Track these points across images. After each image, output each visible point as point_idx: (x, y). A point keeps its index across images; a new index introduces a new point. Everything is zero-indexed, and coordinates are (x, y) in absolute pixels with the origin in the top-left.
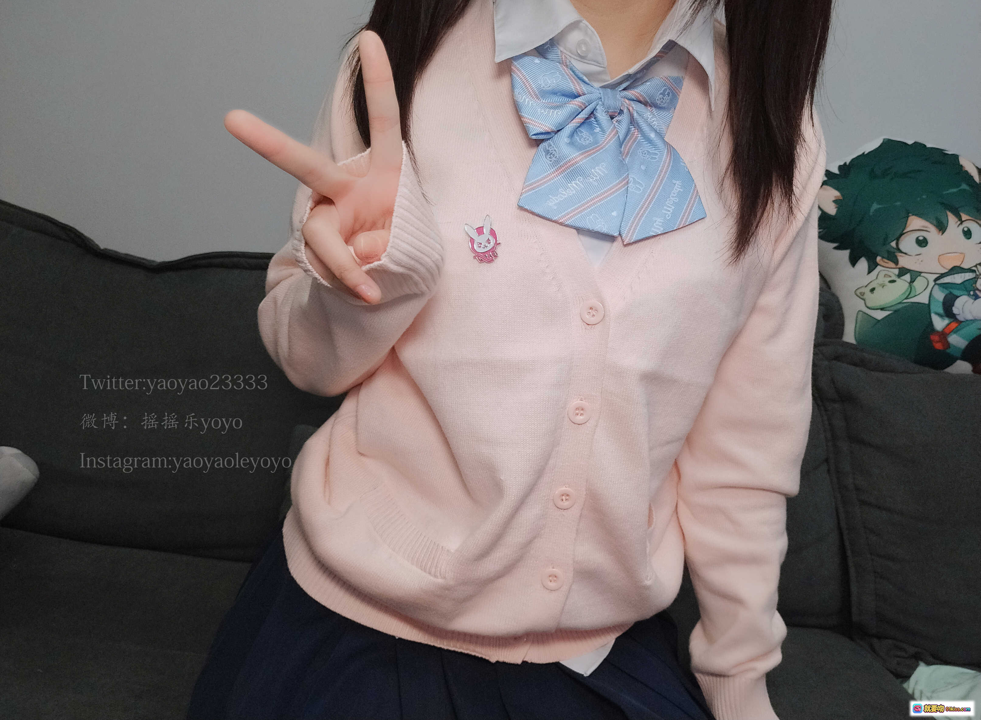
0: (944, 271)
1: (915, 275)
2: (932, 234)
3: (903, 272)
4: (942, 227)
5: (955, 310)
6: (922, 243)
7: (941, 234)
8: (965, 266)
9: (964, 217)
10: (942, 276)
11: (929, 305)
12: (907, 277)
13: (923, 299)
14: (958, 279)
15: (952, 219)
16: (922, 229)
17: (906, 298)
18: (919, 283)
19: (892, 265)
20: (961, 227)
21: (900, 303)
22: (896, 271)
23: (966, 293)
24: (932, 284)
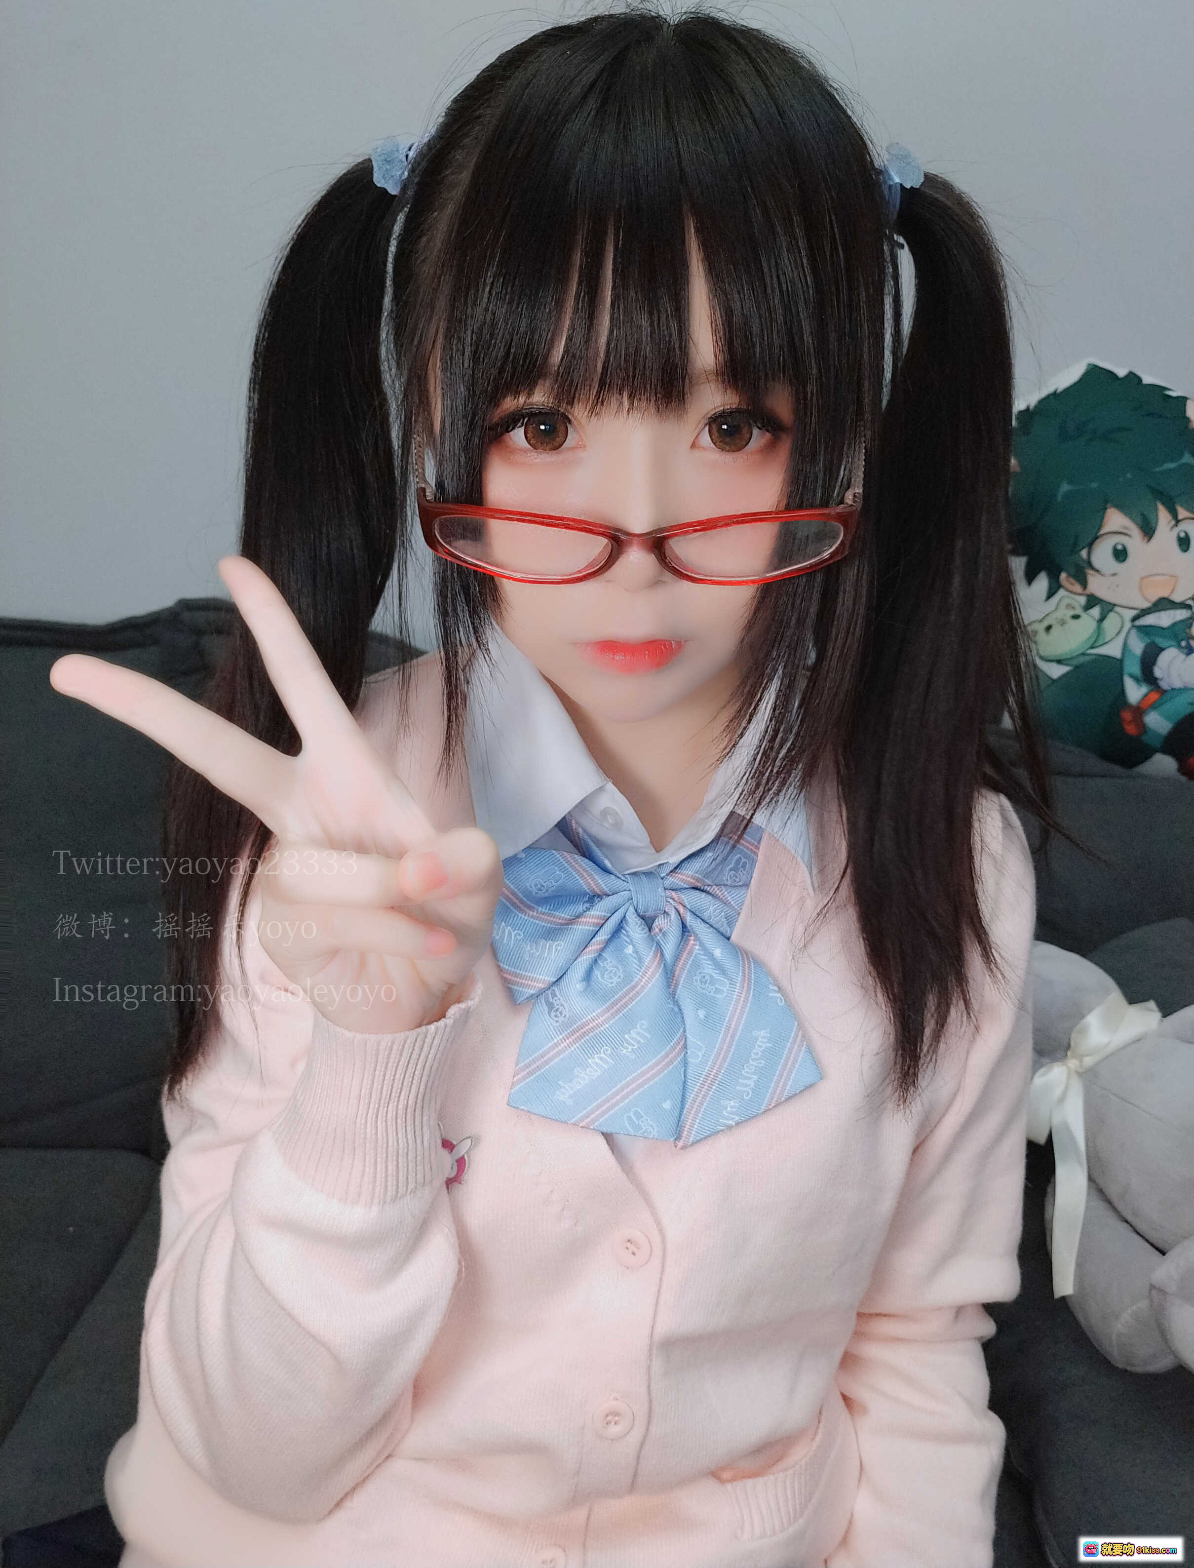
5: (1158, 672)
14: (1165, 619)
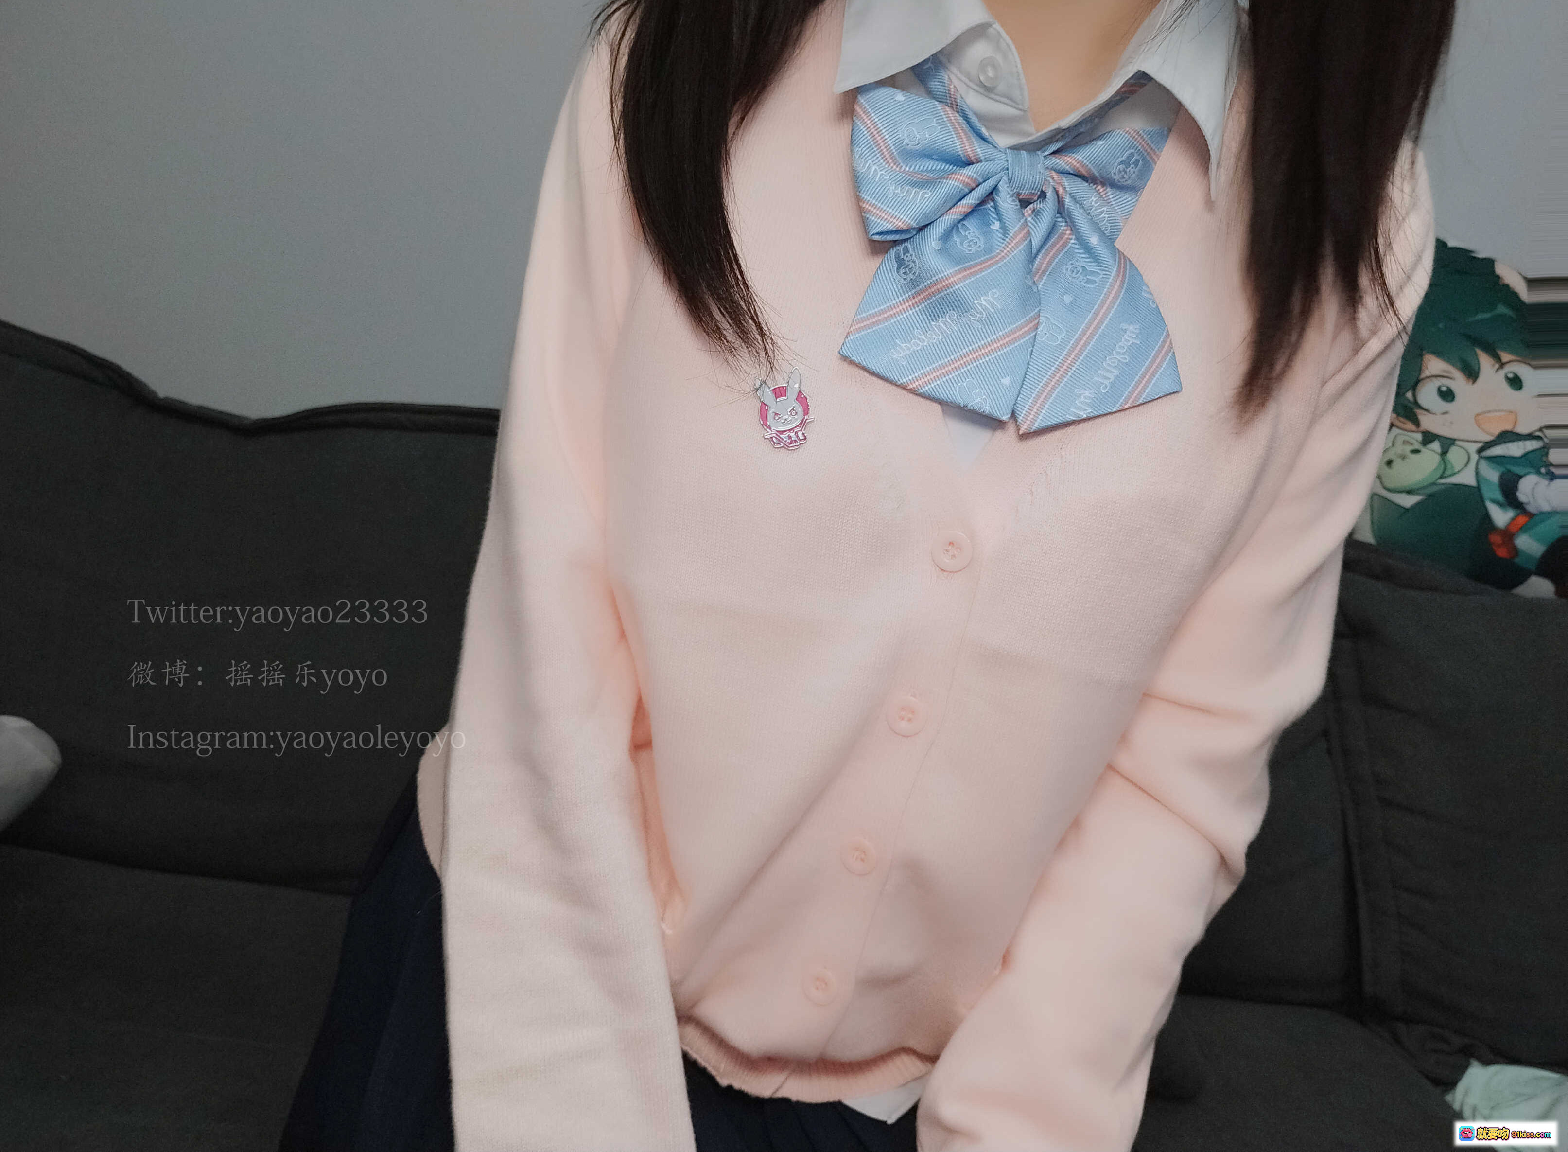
0: (1489, 438)
1: (1447, 444)
2: (1458, 382)
3: (1428, 438)
4: (1472, 374)
5: (1521, 497)
6: (1447, 395)
7: (1471, 382)
8: (1522, 429)
9: (1505, 357)
10: (1488, 445)
11: (1478, 488)
12: (1436, 446)
13: (1467, 478)
14: (1515, 449)
15: (1485, 362)
16: (1445, 374)
17: (1441, 477)
18: (1455, 455)
19: (1410, 426)
20: (1502, 373)
21: (1434, 484)
22: (1419, 437)
23: (1531, 470)
24: (1475, 457)
